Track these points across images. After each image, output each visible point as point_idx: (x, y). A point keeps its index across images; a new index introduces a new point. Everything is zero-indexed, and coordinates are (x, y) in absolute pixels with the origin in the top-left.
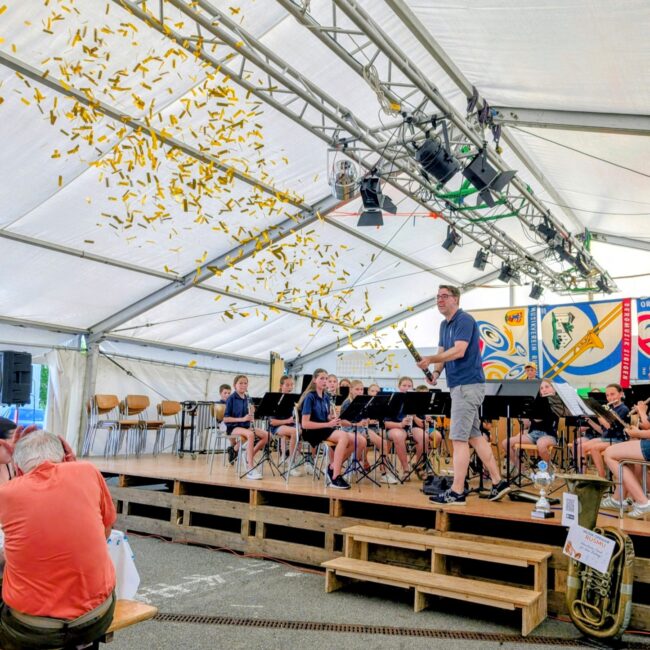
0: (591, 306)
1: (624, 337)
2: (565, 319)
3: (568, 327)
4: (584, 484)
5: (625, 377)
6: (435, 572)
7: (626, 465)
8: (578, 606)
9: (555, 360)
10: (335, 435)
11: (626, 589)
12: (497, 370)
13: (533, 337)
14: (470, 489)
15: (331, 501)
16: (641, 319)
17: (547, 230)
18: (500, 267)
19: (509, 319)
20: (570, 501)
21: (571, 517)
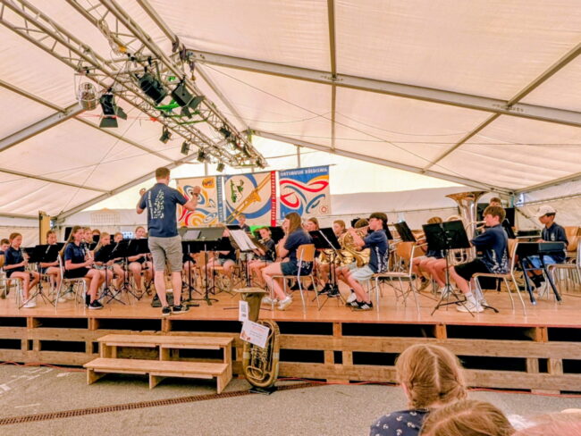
0: (253, 175)
1: (272, 194)
2: (239, 184)
3: (240, 189)
5: (273, 219)
6: (163, 360)
7: (274, 278)
8: (250, 369)
9: (233, 210)
10: (89, 273)
11: (276, 356)
12: (198, 217)
13: (220, 195)
15: (89, 320)
16: (282, 183)
17: (225, 132)
18: (198, 152)
19: (204, 184)
20: (244, 306)
21: (244, 315)
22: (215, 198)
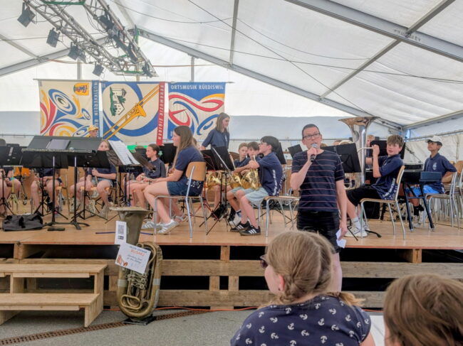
0: (138, 85)
1: (159, 109)
2: (120, 94)
3: (121, 100)
4: (131, 214)
5: (160, 138)
6: (14, 292)
7: (159, 198)
8: (125, 298)
9: (112, 124)
11: (156, 282)
12: (67, 130)
13: (95, 105)
14: (44, 223)
16: (171, 97)
17: (107, 21)
18: (69, 47)
19: (76, 89)
20: (121, 225)
21: (121, 238)
22: (89, 108)
